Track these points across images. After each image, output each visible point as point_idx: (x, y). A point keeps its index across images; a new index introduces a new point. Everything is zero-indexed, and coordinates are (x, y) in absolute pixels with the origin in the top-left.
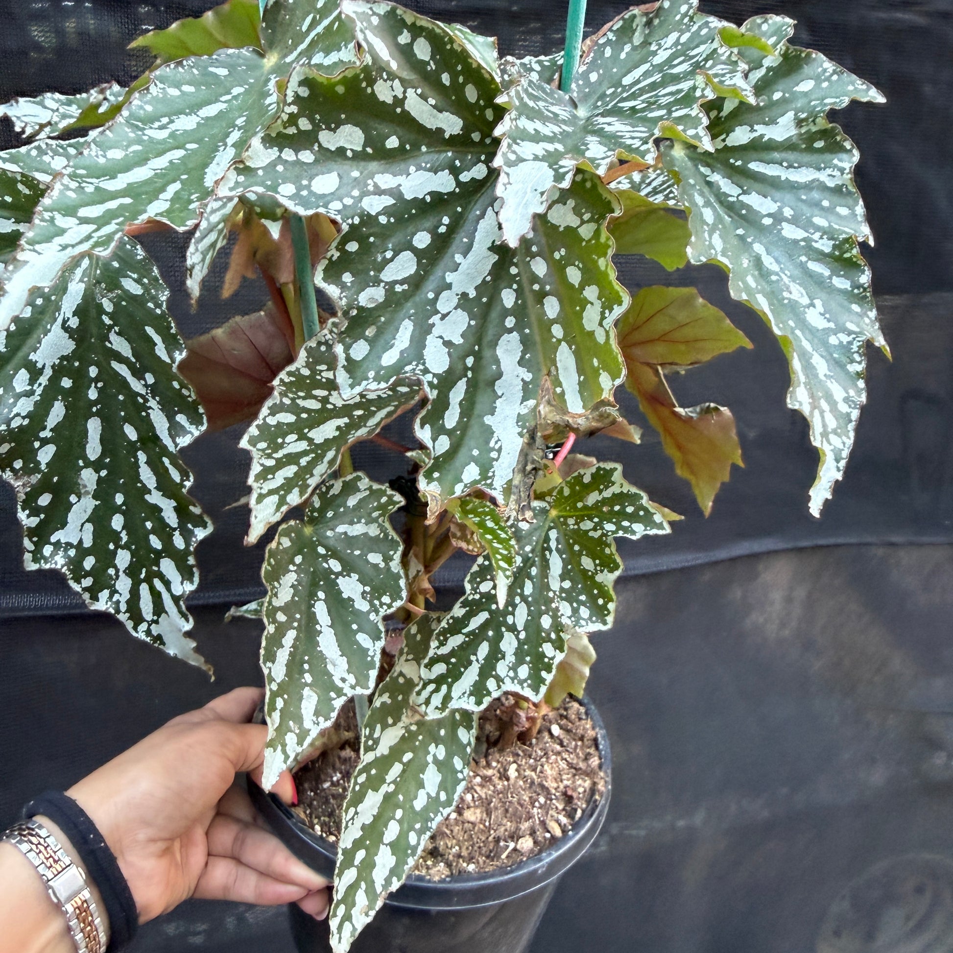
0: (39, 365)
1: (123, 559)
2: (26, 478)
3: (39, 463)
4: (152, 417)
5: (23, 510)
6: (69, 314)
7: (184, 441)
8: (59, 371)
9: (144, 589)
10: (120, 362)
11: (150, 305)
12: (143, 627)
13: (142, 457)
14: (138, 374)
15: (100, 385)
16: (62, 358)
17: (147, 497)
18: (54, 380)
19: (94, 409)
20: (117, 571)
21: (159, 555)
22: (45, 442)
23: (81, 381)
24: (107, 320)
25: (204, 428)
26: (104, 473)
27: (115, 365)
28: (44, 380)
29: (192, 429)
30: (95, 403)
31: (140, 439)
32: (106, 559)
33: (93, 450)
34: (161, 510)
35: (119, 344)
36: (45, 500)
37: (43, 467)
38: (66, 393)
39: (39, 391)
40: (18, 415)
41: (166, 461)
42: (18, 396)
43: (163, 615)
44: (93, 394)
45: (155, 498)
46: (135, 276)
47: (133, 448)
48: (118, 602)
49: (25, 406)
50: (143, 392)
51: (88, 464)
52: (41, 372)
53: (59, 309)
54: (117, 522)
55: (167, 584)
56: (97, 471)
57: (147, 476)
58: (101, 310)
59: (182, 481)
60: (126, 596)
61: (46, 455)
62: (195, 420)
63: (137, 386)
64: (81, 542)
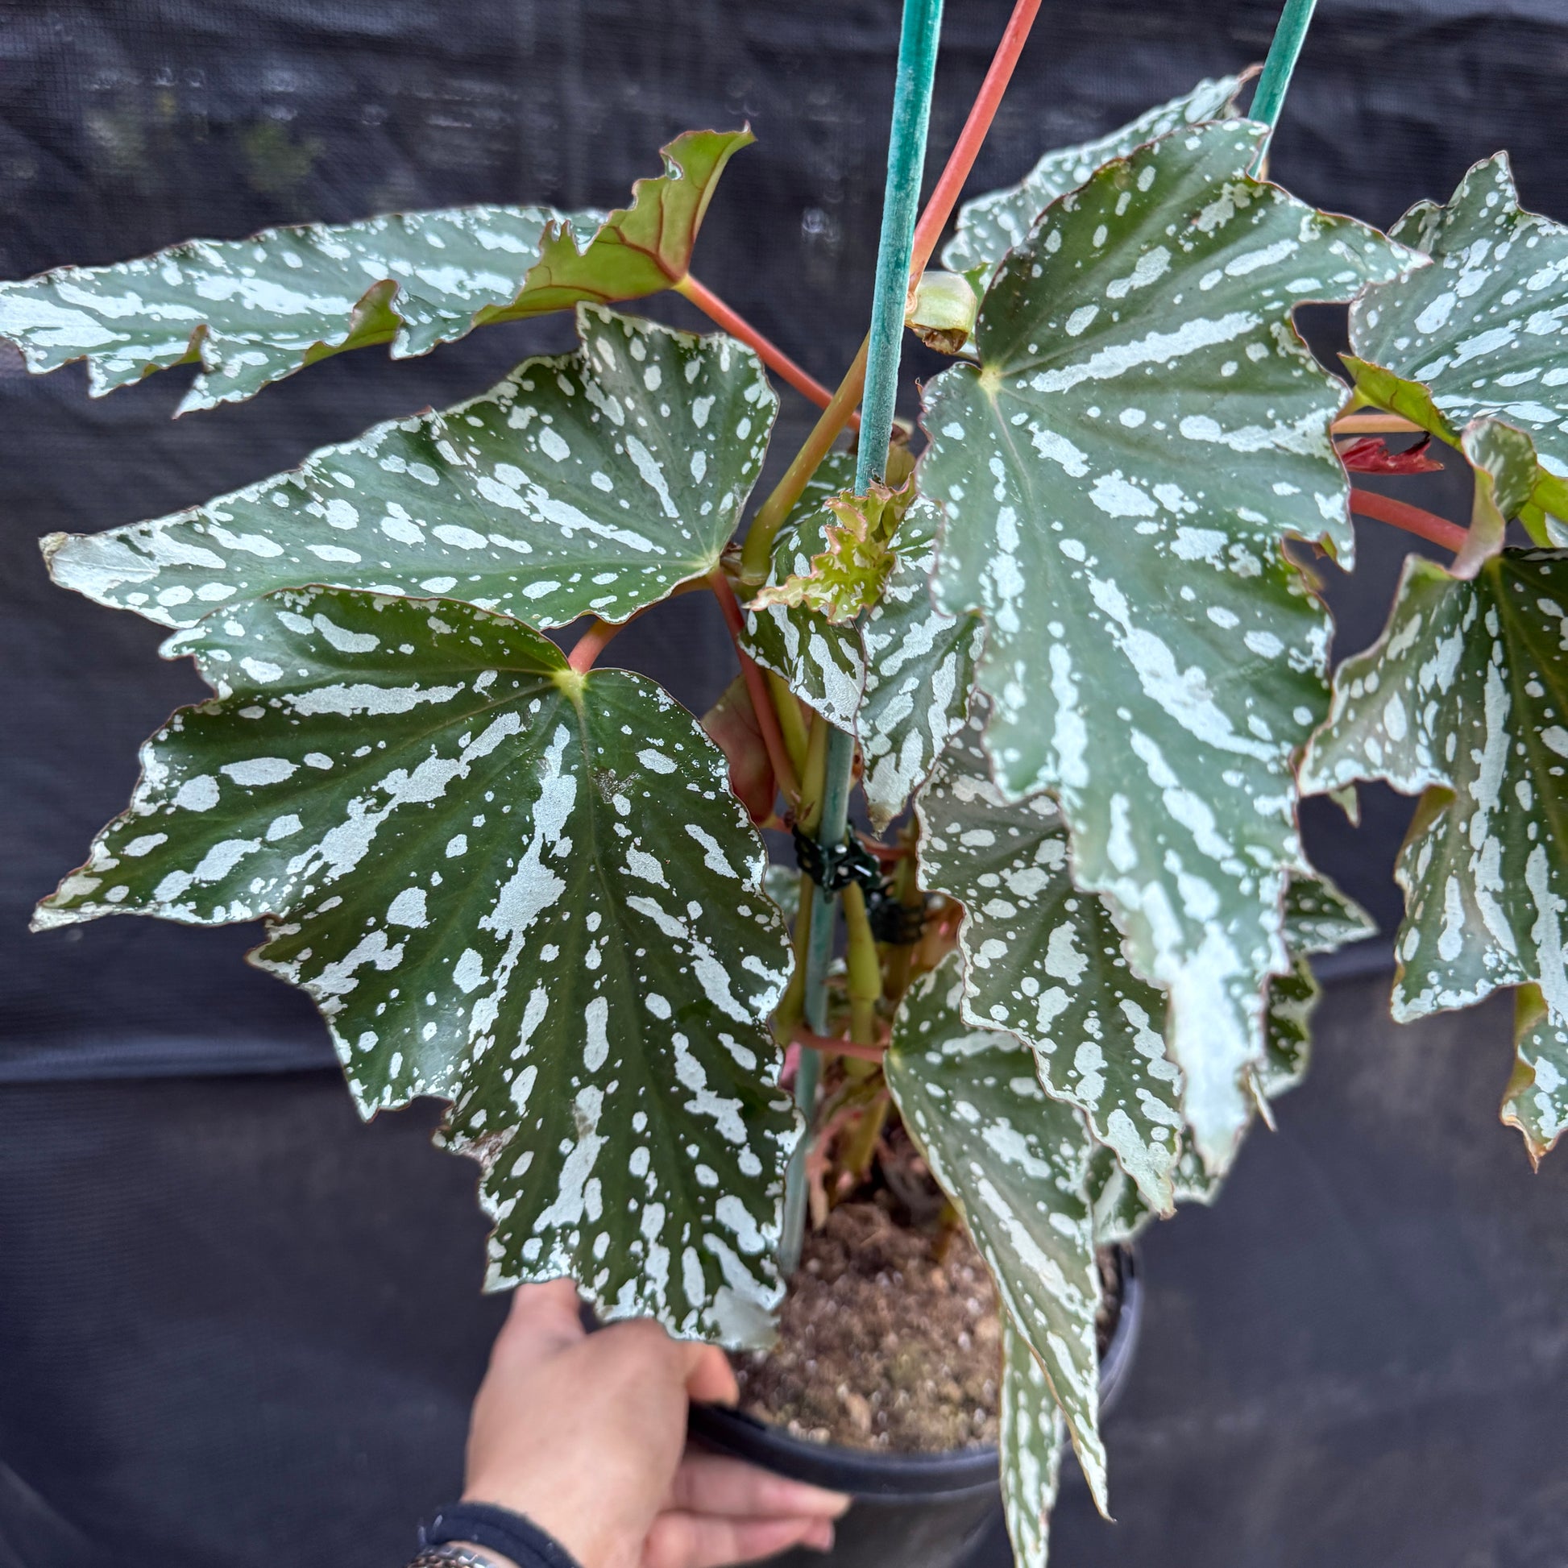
0: (500, 936)
1: (653, 1219)
2: (494, 1140)
3: (514, 1106)
4: (698, 972)
5: (489, 1194)
6: (554, 835)
7: (767, 1003)
8: (535, 937)
9: (690, 1259)
10: (644, 895)
11: (693, 787)
12: (692, 1319)
13: (680, 1042)
14: (674, 908)
15: (604, 940)
16: (543, 913)
17: (690, 1106)
18: (529, 954)
19: (597, 985)
20: (645, 1243)
21: (713, 1195)
22: (519, 1066)
23: (576, 941)
24: (622, 831)
25: (789, 970)
26: (612, 1087)
27: (634, 902)
28: (510, 960)
29: (773, 975)
30: (597, 974)
31: (678, 1014)
32: (623, 1225)
33: (596, 1052)
34: (714, 1120)
35: (644, 866)
36: (522, 1165)
37: (522, 1110)
38: (547, 971)
39: (503, 980)
40: (479, 1034)
41: (727, 1040)
42: (470, 1000)
43: (721, 1291)
44: (593, 960)
45: (705, 1103)
46: (660, 742)
47: (663, 1030)
48: (653, 1296)
49: (485, 1014)
50: (684, 934)
51: (588, 1079)
52: (504, 945)
53: (530, 829)
54: (639, 1162)
55: (730, 1239)
56: (602, 1087)
57: (690, 1071)
58: (612, 816)
59: (761, 1065)
60: (663, 1278)
61: (522, 1089)
62: (776, 961)
63: (673, 927)
64: (584, 1216)
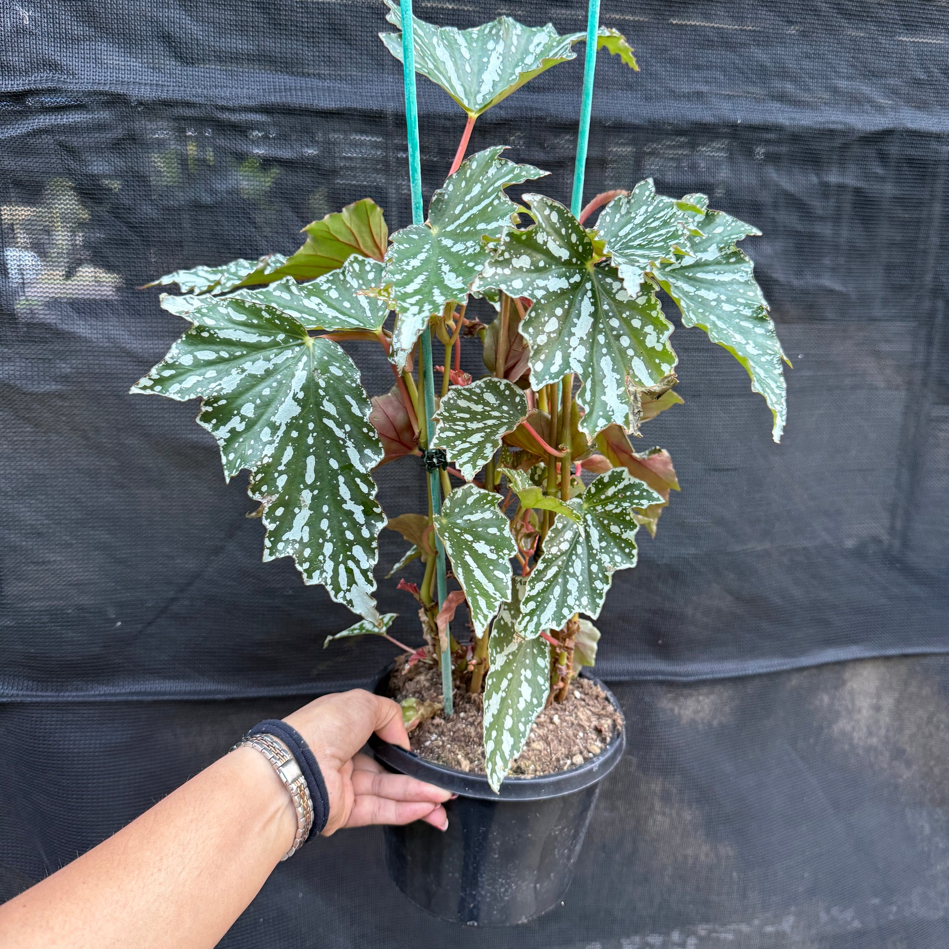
0: (278, 424)
1: (328, 548)
2: (269, 497)
3: (277, 487)
4: (348, 452)
5: (266, 519)
6: (298, 390)
7: (372, 465)
8: (290, 426)
9: (342, 568)
10: (329, 419)
11: (348, 382)
12: (341, 594)
13: (341, 479)
14: (340, 426)
15: (315, 434)
16: (293, 418)
17: (344, 506)
18: (287, 433)
19: (311, 450)
20: (325, 556)
21: (352, 544)
22: (281, 473)
23: (304, 433)
24: (322, 393)
25: (382, 456)
26: (316, 492)
27: (325, 421)
28: (280, 433)
29: (376, 457)
30: (312, 446)
31: (341, 468)
32: (318, 549)
33: (310, 478)
34: (353, 513)
35: (329, 407)
36: (280, 512)
37: (280, 489)
38: (294, 441)
39: (277, 440)
40: (266, 455)
41: (358, 480)
42: (265, 444)
43: (354, 585)
44: (310, 441)
45: (350, 506)
46: (338, 365)
47: (335, 474)
48: (326, 578)
49: (270, 450)
50: (343, 436)
51: (307, 487)
52: (278, 428)
53: (290, 389)
54: (324, 524)
55: (357, 563)
56: (312, 491)
57: (344, 492)
58: (318, 386)
59: (369, 491)
60: (330, 574)
61: (282, 481)
62: (377, 452)
63: (339, 433)
64: (302, 538)
